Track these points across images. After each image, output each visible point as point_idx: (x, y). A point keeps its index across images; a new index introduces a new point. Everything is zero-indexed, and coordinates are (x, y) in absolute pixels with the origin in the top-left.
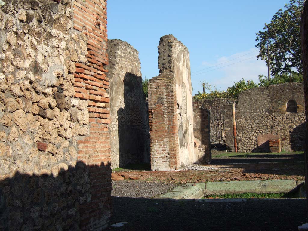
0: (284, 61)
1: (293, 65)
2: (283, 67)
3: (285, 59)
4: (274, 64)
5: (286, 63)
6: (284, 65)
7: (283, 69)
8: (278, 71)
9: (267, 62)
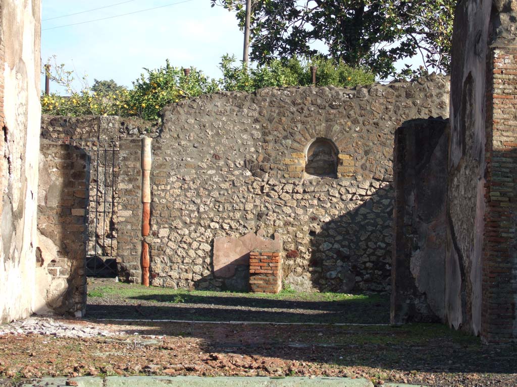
0: (290, 19)
1: (316, 34)
2: (286, 35)
3: (295, 13)
4: (261, 26)
5: (298, 24)
6: (290, 30)
7: (286, 41)
8: (270, 47)
9: (242, 16)
